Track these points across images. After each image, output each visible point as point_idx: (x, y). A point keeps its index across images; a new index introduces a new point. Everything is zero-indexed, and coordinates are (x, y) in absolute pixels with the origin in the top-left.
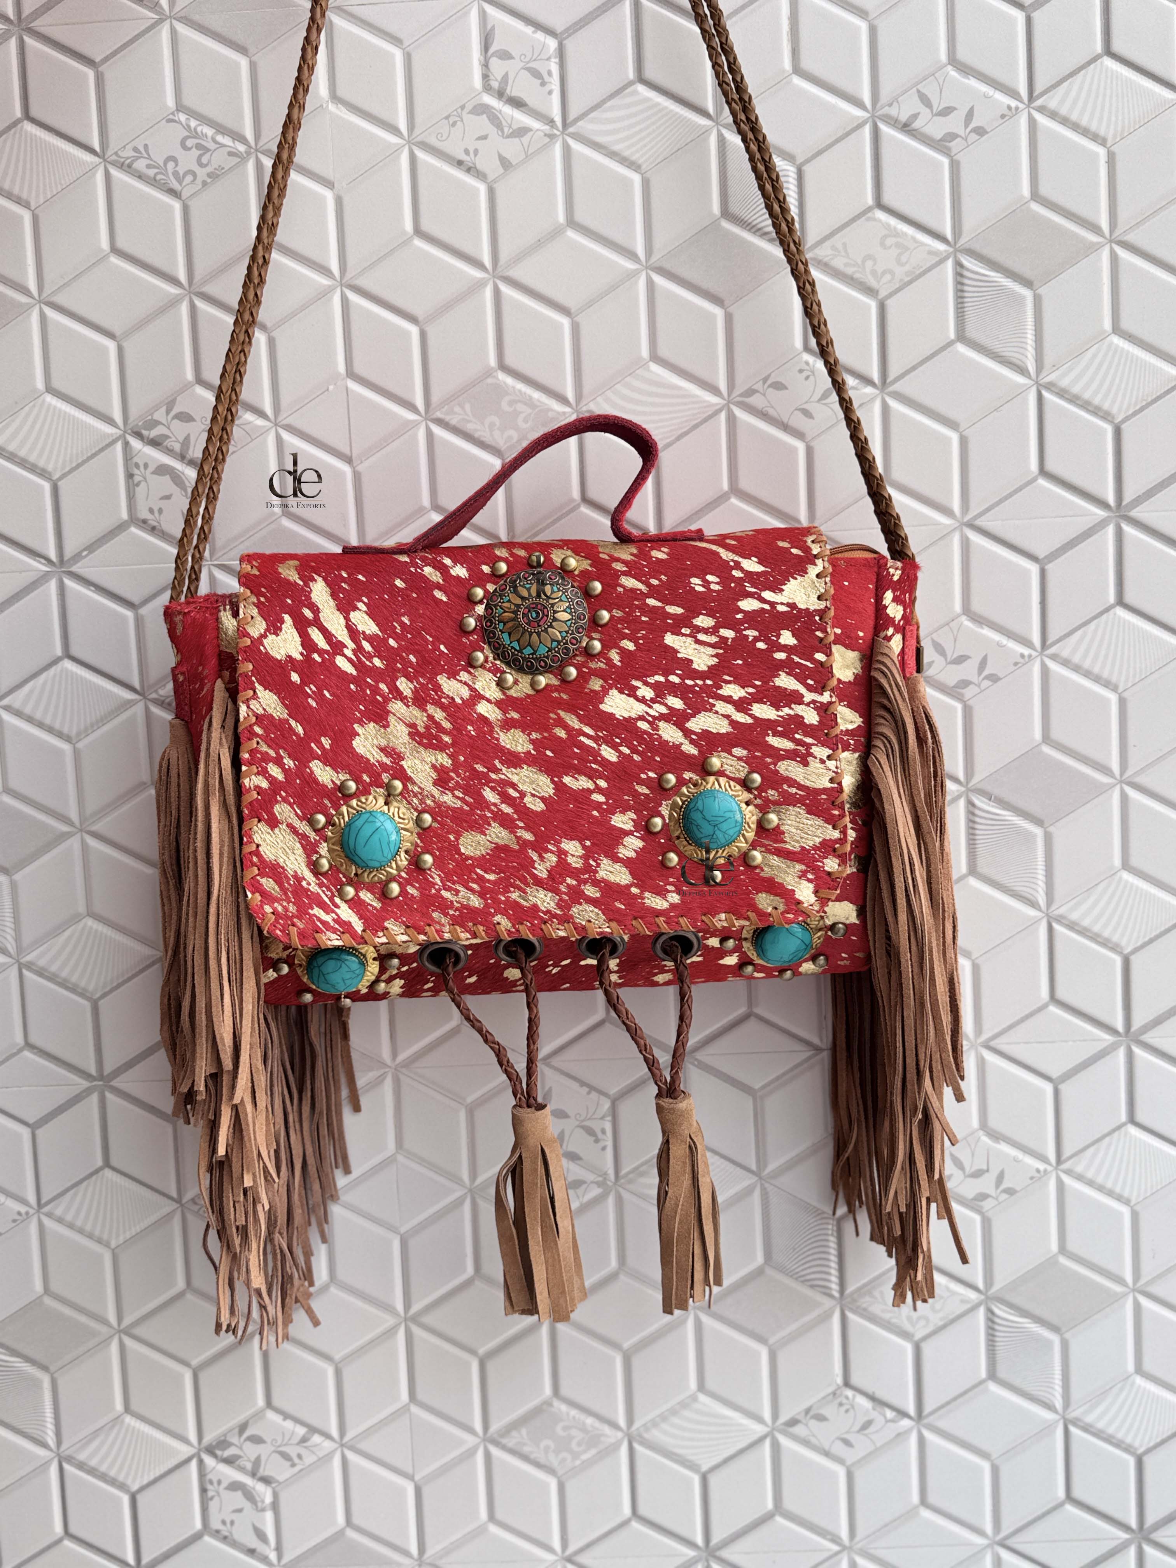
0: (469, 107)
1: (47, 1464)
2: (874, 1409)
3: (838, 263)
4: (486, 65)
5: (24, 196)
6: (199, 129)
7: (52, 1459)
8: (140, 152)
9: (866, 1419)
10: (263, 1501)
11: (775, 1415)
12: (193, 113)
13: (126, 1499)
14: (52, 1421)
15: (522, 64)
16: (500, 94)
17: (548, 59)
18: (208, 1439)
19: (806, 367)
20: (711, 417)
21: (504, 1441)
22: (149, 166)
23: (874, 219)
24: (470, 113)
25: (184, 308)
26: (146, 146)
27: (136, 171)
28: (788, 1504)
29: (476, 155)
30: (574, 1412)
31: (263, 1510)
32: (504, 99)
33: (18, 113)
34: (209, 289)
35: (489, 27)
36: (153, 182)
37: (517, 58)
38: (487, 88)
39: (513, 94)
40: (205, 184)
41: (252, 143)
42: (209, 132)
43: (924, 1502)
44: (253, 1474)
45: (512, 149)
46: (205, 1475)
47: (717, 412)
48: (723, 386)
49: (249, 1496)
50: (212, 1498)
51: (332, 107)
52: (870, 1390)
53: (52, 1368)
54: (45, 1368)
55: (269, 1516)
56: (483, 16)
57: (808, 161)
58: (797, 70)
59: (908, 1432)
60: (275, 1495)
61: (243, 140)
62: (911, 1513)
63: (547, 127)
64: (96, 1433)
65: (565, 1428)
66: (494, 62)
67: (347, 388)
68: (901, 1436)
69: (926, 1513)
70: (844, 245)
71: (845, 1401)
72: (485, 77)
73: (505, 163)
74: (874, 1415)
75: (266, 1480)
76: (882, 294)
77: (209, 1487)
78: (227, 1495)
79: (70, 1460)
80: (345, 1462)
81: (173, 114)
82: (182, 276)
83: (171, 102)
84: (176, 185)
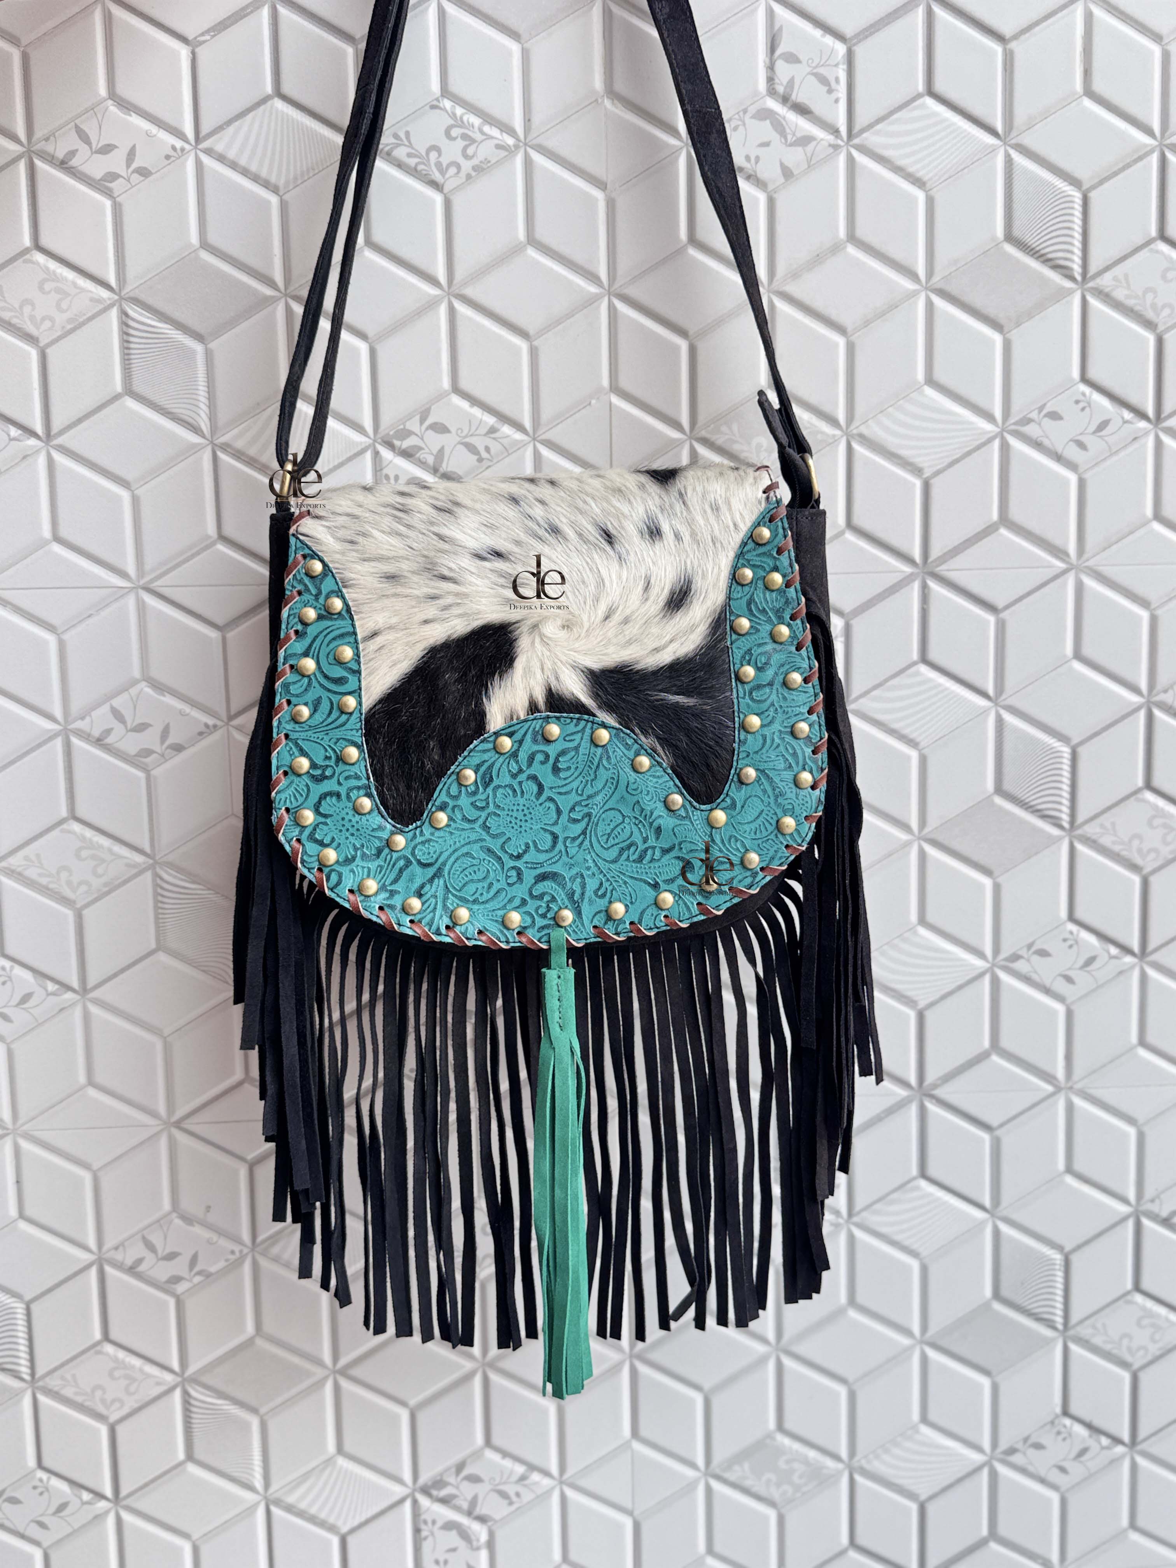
0: (752, 110)
1: (253, 1508)
2: (1090, 1436)
3: (1120, 294)
4: (771, 68)
5: (273, 179)
6: (465, 118)
7: (258, 1503)
8: (401, 140)
9: (1081, 1446)
10: (478, 1540)
11: (995, 1444)
12: (458, 100)
13: (335, 1541)
14: (261, 1464)
15: (809, 69)
16: (785, 100)
17: (836, 65)
18: (423, 1479)
19: (1082, 398)
20: (984, 444)
21: (727, 1475)
22: (409, 155)
23: (1157, 252)
24: (753, 117)
25: (443, 310)
26: (407, 134)
27: (396, 159)
28: (1003, 1530)
29: (756, 163)
30: (797, 1446)
31: (478, 1549)
32: (789, 105)
33: (269, 89)
34: (469, 292)
35: (777, 27)
36: (413, 172)
37: (805, 62)
38: (772, 92)
39: (799, 100)
40: (469, 177)
41: (522, 136)
42: (476, 121)
43: (1133, 1525)
44: (469, 1513)
45: (795, 157)
46: (419, 1515)
47: (990, 440)
48: (998, 414)
49: (465, 1535)
50: (426, 1538)
51: (607, 103)
52: (1087, 1418)
53: (263, 1410)
54: (254, 1410)
55: (484, 1554)
56: (771, 15)
57: (1094, 187)
58: (1089, 92)
59: (1122, 1457)
60: (491, 1534)
61: (511, 132)
62: (1120, 1535)
63: (831, 138)
64: (306, 1476)
65: (788, 1462)
66: (780, 65)
67: (611, 404)
68: (1115, 1462)
69: (1135, 1536)
70: (1126, 276)
71: (1063, 1430)
72: (770, 80)
73: (787, 173)
74: (1091, 1443)
75: (482, 1519)
76: (1161, 328)
77: (423, 1527)
78: (440, 1534)
79: (278, 1503)
80: (564, 1499)
81: (437, 100)
82: (441, 275)
83: (435, 86)
84: (437, 176)
